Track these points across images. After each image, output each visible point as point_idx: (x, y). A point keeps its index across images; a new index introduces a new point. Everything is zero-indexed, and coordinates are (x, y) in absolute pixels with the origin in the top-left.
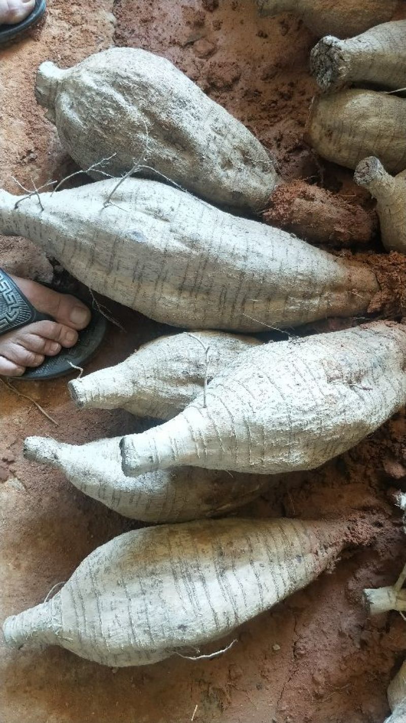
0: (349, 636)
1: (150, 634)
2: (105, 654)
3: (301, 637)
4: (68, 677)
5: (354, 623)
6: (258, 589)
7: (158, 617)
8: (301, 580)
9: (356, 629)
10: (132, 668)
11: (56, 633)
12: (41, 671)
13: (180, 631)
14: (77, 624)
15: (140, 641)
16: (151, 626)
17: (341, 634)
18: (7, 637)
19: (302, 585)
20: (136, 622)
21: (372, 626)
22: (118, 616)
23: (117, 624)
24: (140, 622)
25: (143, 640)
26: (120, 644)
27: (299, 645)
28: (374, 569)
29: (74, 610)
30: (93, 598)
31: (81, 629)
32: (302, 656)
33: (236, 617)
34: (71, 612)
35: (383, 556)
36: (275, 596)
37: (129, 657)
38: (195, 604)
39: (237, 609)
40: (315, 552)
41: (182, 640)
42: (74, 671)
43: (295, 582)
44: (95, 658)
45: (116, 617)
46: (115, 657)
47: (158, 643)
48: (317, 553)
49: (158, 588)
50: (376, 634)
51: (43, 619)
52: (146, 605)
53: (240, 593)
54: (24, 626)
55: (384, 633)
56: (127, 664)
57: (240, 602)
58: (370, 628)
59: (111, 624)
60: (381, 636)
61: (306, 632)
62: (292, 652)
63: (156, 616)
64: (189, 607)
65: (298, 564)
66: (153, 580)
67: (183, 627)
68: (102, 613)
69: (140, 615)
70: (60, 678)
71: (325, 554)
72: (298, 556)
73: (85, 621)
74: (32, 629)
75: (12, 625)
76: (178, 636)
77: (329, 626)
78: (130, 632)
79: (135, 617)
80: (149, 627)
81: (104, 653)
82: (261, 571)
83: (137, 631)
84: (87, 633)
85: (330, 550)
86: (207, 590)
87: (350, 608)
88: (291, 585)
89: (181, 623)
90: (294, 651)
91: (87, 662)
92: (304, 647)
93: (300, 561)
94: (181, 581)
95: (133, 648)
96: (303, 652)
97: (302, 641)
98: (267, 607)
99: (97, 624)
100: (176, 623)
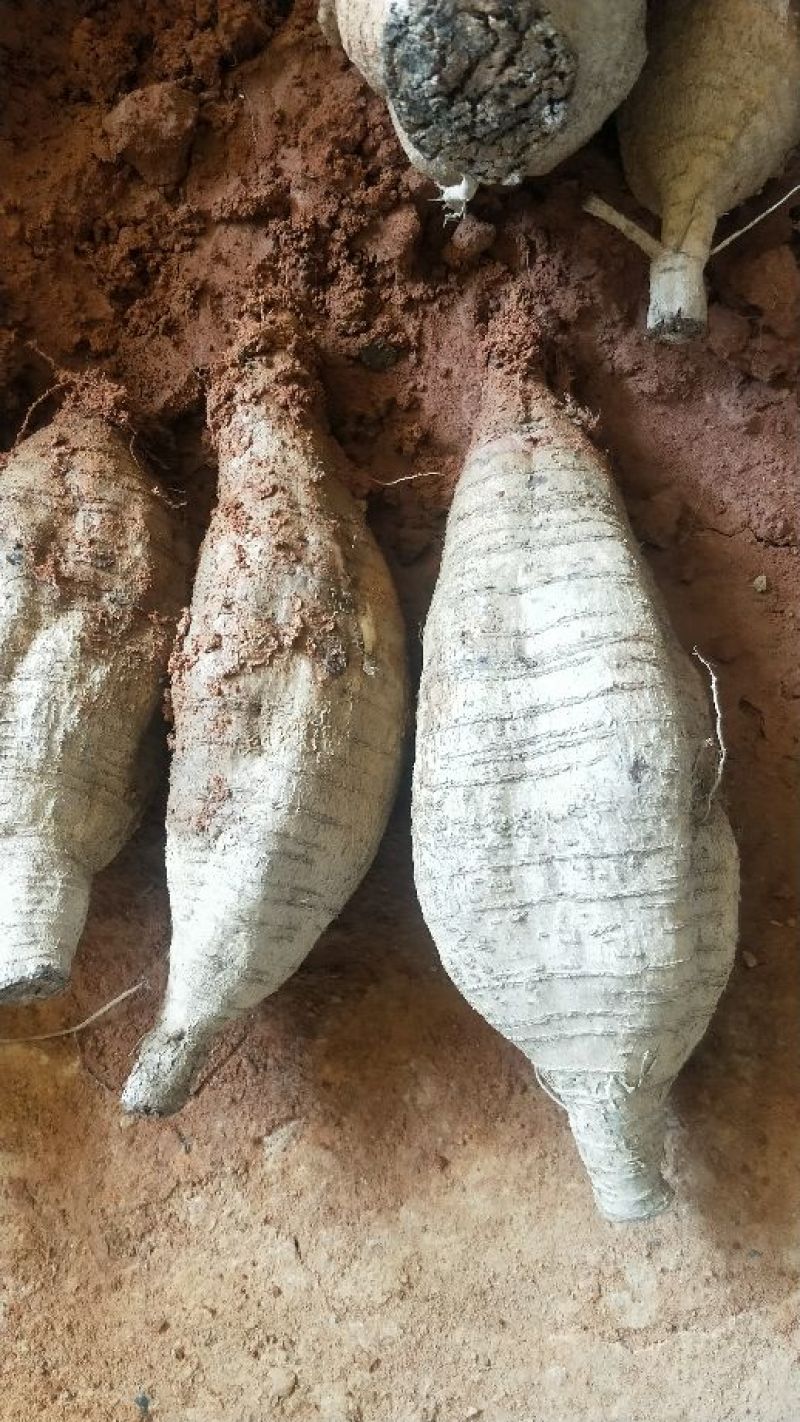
0: (759, 410)
1: (646, 854)
2: (689, 973)
3: (746, 525)
4: (748, 1074)
5: (734, 394)
6: (581, 582)
7: (604, 830)
8: (587, 482)
9: (747, 393)
10: (746, 917)
11: (630, 1090)
12: (726, 1136)
13: (645, 778)
14: (610, 1035)
15: (663, 882)
16: (624, 849)
17: (753, 429)
18: (637, 1212)
19: (603, 483)
20: (613, 887)
21: (743, 351)
22: (595, 928)
23: (615, 935)
24: (615, 876)
25: (659, 873)
26: (667, 932)
27: (762, 532)
28: (621, 325)
29: (577, 1041)
30: (550, 987)
31: (623, 1029)
32: (787, 529)
33: (637, 638)
34: (579, 1048)
35: (591, 298)
36: (609, 544)
37: (709, 916)
38: (585, 734)
39: (616, 634)
40: (530, 444)
41: (669, 775)
42: (737, 1058)
43: (590, 496)
44: (708, 1000)
45: (596, 934)
46: (702, 949)
47: (670, 836)
48: (535, 441)
49: (540, 821)
50: (762, 343)
51: (597, 1121)
52: (576, 857)
53: (577, 627)
54: (612, 1169)
55: (761, 322)
56: (730, 925)
57: (603, 626)
58: (747, 356)
59: (613, 949)
60: (769, 330)
61: (738, 511)
62: (779, 549)
63: (602, 834)
64: (590, 750)
65: (548, 485)
66: (520, 832)
67: (637, 769)
68: (584, 969)
69: (597, 874)
70: (746, 1092)
71: (542, 423)
72: (531, 483)
73: (604, 1015)
74: (618, 1149)
75: (611, 1199)
76: (657, 787)
77: (733, 455)
78: (638, 902)
79: (603, 888)
80: (626, 854)
81: (688, 976)
82: (543, 570)
83: (635, 886)
84: (633, 1016)
85: (537, 410)
86: (559, 703)
87: (701, 398)
88: (595, 506)
89: (625, 774)
90: (776, 545)
91: (717, 1023)
92: (768, 520)
93: (541, 480)
94: (530, 765)
95: (678, 904)
96: (780, 524)
97: (755, 523)
98: (631, 564)
99: (613, 987)
100: (623, 784)
